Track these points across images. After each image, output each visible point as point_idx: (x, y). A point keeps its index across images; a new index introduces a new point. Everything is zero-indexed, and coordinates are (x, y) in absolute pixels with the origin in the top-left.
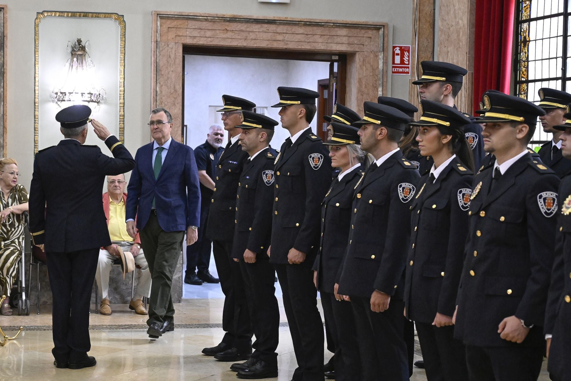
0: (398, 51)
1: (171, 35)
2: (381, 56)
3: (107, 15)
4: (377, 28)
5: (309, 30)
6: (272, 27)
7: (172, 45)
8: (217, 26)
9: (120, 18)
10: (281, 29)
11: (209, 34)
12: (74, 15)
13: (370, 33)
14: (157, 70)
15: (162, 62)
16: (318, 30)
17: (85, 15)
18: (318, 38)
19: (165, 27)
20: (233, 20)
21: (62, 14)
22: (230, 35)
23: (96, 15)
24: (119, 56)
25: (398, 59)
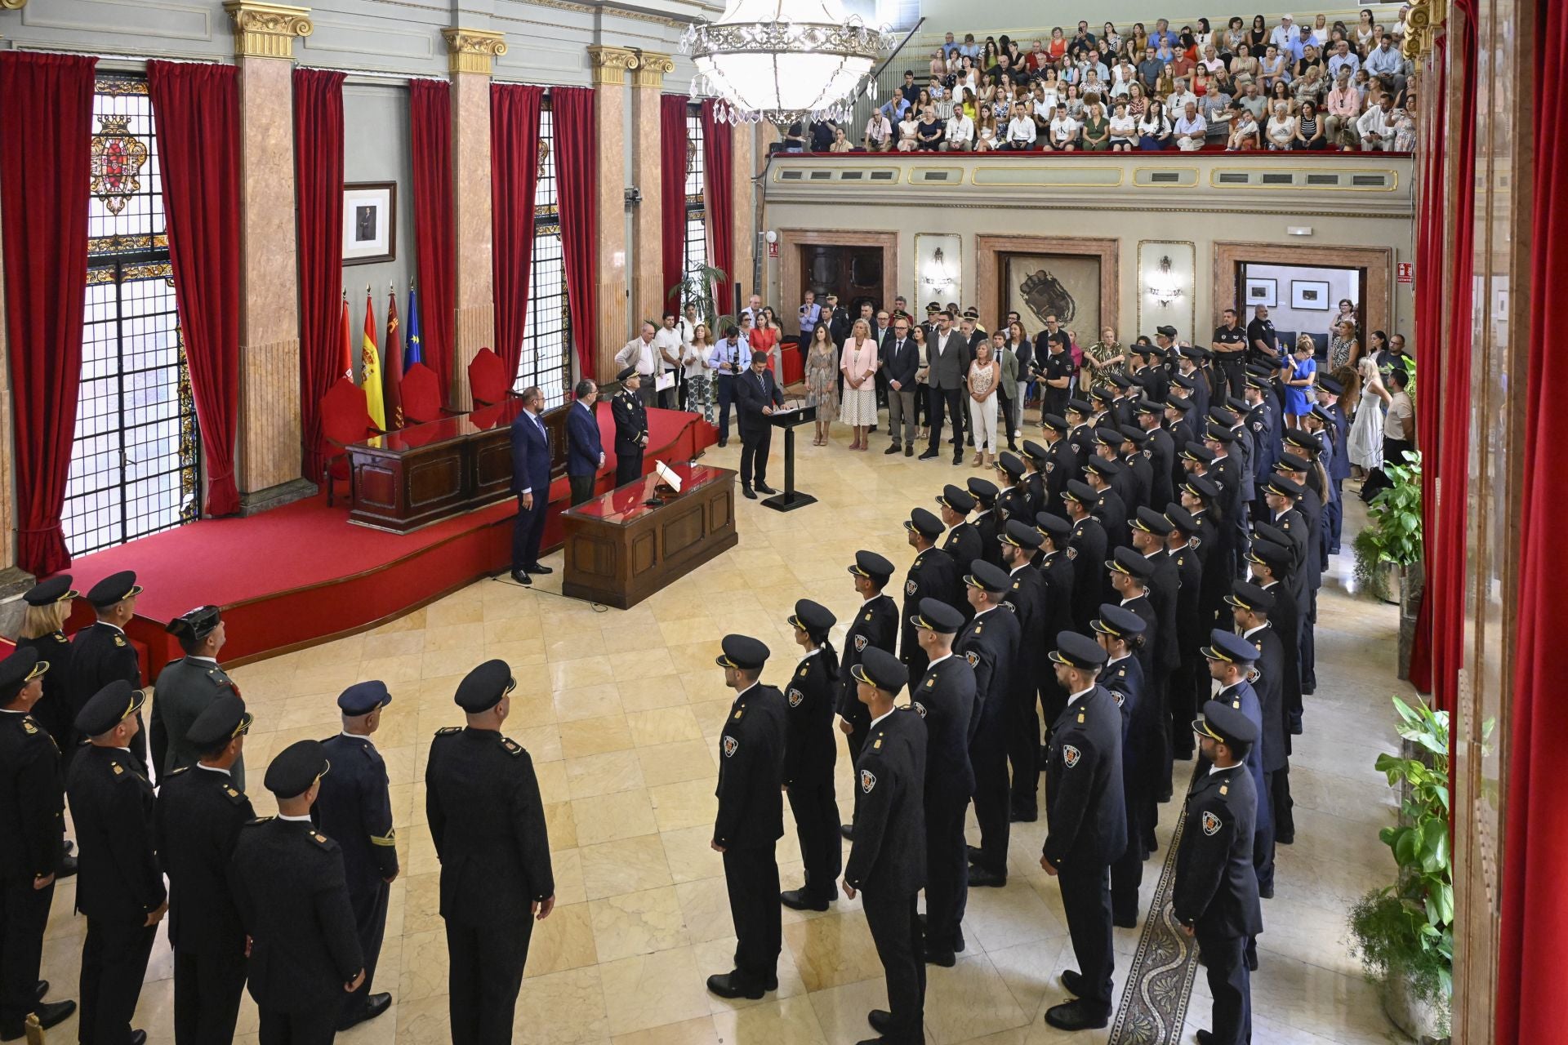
0: (1402, 266)
1: (1226, 255)
2: (1386, 270)
3: (1185, 242)
4: (1383, 251)
5: (1327, 252)
6: (1299, 251)
7: (1226, 261)
8: (1257, 249)
9: (1193, 245)
10: (1305, 251)
11: (1252, 254)
12: (1162, 242)
13: (1378, 255)
14: (1216, 276)
15: (1220, 272)
16: (1335, 253)
17: (1170, 242)
18: (1334, 257)
19: (1221, 250)
20: (1269, 245)
21: (1155, 242)
22: (1267, 255)
23: (1178, 242)
24: (1192, 267)
25: (1402, 273)
